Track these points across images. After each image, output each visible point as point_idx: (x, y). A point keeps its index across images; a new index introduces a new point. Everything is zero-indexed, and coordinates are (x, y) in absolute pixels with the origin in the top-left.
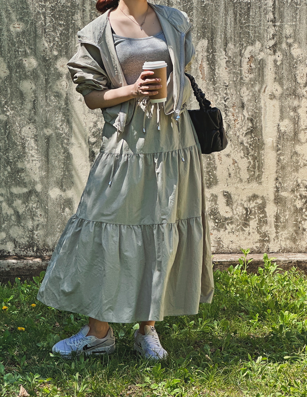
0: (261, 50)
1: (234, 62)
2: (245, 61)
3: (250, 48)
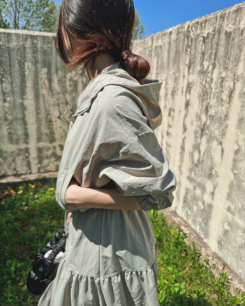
0: (75, 75)
1: (62, 81)
2: (67, 81)
3: (70, 74)
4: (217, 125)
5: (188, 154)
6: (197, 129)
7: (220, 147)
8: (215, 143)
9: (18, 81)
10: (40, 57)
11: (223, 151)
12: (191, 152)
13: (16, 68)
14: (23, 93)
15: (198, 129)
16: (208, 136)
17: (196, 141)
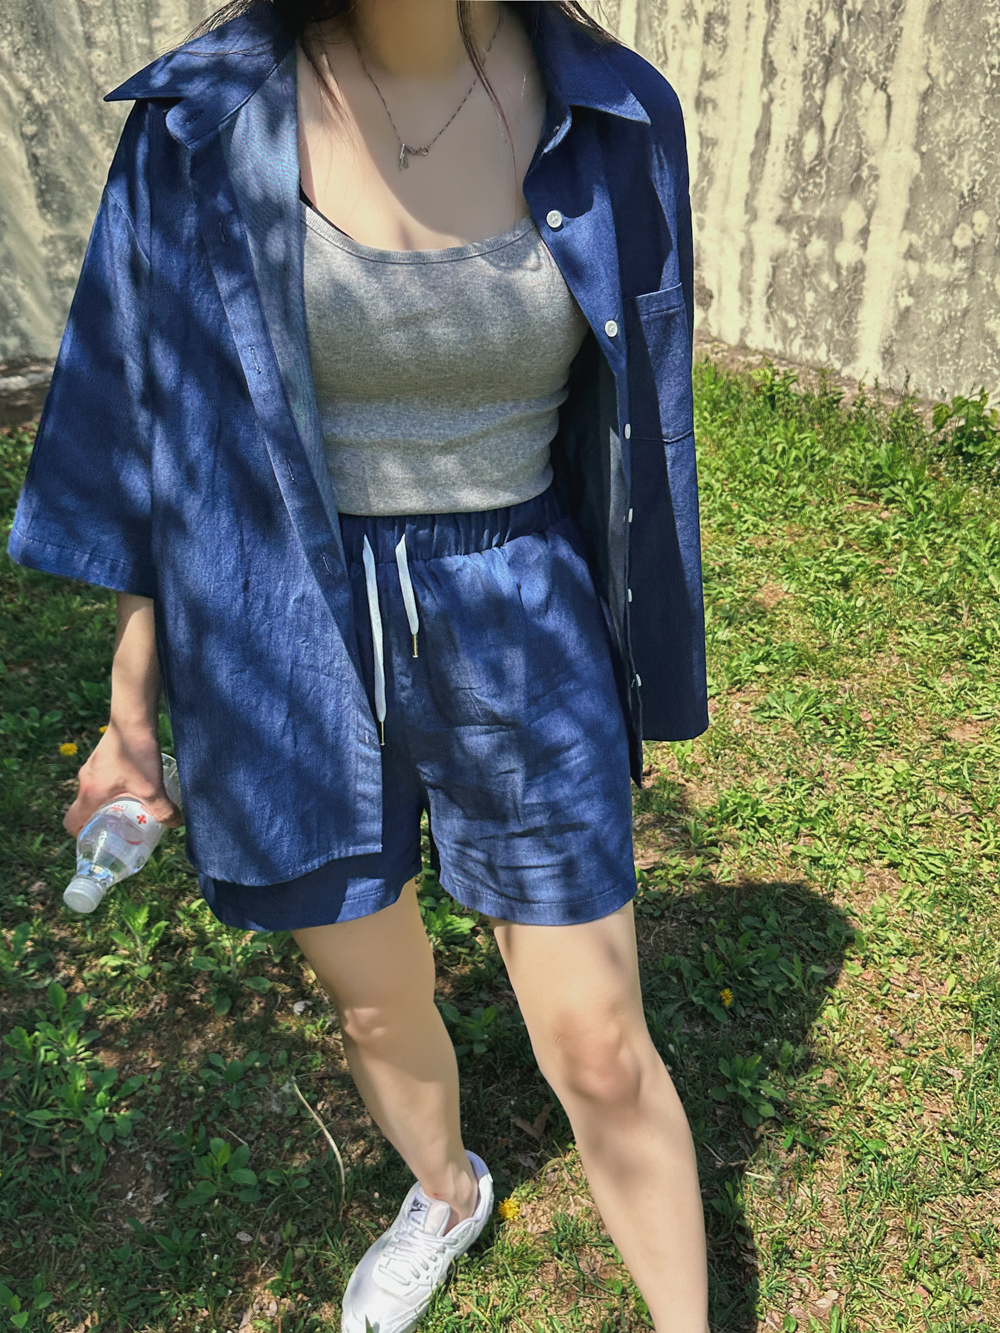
4: (871, 36)
5: (782, 147)
6: (811, 61)
7: (881, 95)
8: (868, 89)
11: (889, 105)
12: (794, 140)
15: (816, 60)
16: (846, 72)
17: (811, 98)
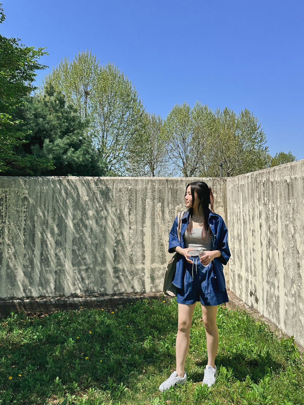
0: (182, 207)
1: (172, 212)
2: (176, 211)
3: (177, 206)
4: (274, 238)
6: (267, 243)
7: (277, 252)
8: (275, 250)
9: (140, 213)
10: (156, 195)
11: (279, 255)
12: (266, 261)
13: (139, 204)
14: (143, 222)
16: (272, 246)
17: (267, 251)
